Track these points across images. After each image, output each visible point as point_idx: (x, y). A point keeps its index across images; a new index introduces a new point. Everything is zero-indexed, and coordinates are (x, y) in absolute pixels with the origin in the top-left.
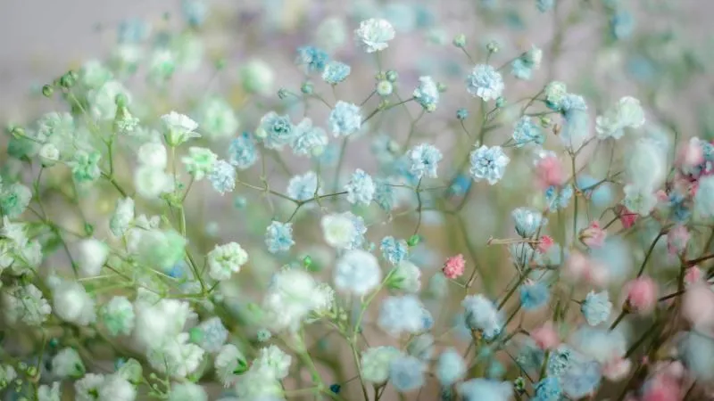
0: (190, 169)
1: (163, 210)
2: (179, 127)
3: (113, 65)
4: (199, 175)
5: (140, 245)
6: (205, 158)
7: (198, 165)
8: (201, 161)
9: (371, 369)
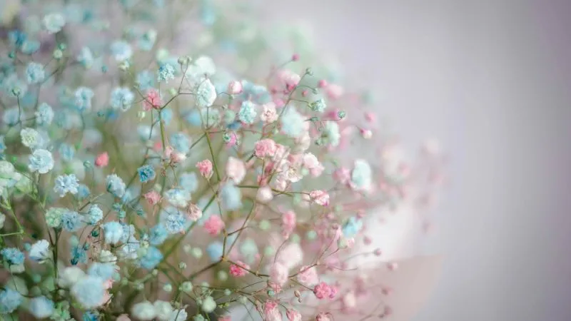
9: (51, 220)
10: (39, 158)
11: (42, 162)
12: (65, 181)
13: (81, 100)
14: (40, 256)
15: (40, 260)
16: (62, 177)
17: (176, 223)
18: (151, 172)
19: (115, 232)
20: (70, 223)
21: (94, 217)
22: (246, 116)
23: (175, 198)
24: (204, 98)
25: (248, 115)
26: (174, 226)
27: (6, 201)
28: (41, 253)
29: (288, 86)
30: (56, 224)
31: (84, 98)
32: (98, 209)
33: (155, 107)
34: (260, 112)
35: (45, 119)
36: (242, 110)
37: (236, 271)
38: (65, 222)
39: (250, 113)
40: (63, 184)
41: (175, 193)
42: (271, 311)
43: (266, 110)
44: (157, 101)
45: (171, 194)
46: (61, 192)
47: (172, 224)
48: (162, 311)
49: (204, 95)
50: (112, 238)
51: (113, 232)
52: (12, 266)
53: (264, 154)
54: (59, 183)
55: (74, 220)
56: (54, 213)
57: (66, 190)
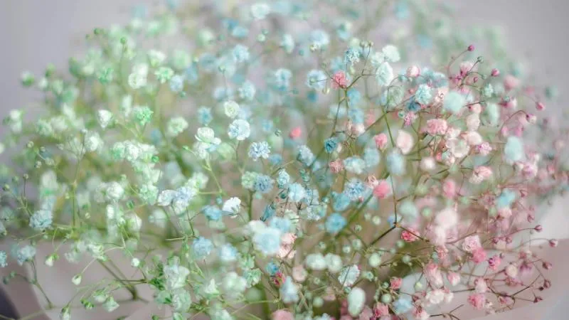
0: (158, 78)
1: (142, 98)
2: (156, 57)
3: (128, 29)
4: (163, 81)
5: (130, 115)
6: (166, 72)
7: (162, 76)
8: (164, 74)
9: (246, 182)
10: (237, 127)
11: (240, 130)
12: (258, 148)
13: (280, 80)
14: (232, 211)
15: (232, 214)
16: (256, 144)
17: (355, 190)
18: (335, 144)
19: (297, 192)
20: (262, 186)
21: (281, 180)
22: (422, 97)
23: (351, 166)
24: (383, 79)
25: (424, 97)
26: (353, 193)
27: (208, 164)
28: (233, 208)
29: (461, 72)
30: (250, 186)
31: (283, 78)
32: (286, 173)
33: (342, 86)
34: (435, 94)
35: (247, 94)
36: (419, 91)
37: (406, 236)
38: (258, 184)
39: (425, 95)
40: (256, 150)
41: (352, 161)
42: (432, 271)
43: (440, 93)
44: (344, 81)
45: (348, 162)
46: (254, 157)
47: (351, 190)
48: (332, 263)
49: (383, 76)
50: (294, 197)
51: (295, 193)
52: (211, 222)
53: (435, 131)
54: (253, 148)
55: (266, 183)
56: (249, 176)
57: (258, 155)
